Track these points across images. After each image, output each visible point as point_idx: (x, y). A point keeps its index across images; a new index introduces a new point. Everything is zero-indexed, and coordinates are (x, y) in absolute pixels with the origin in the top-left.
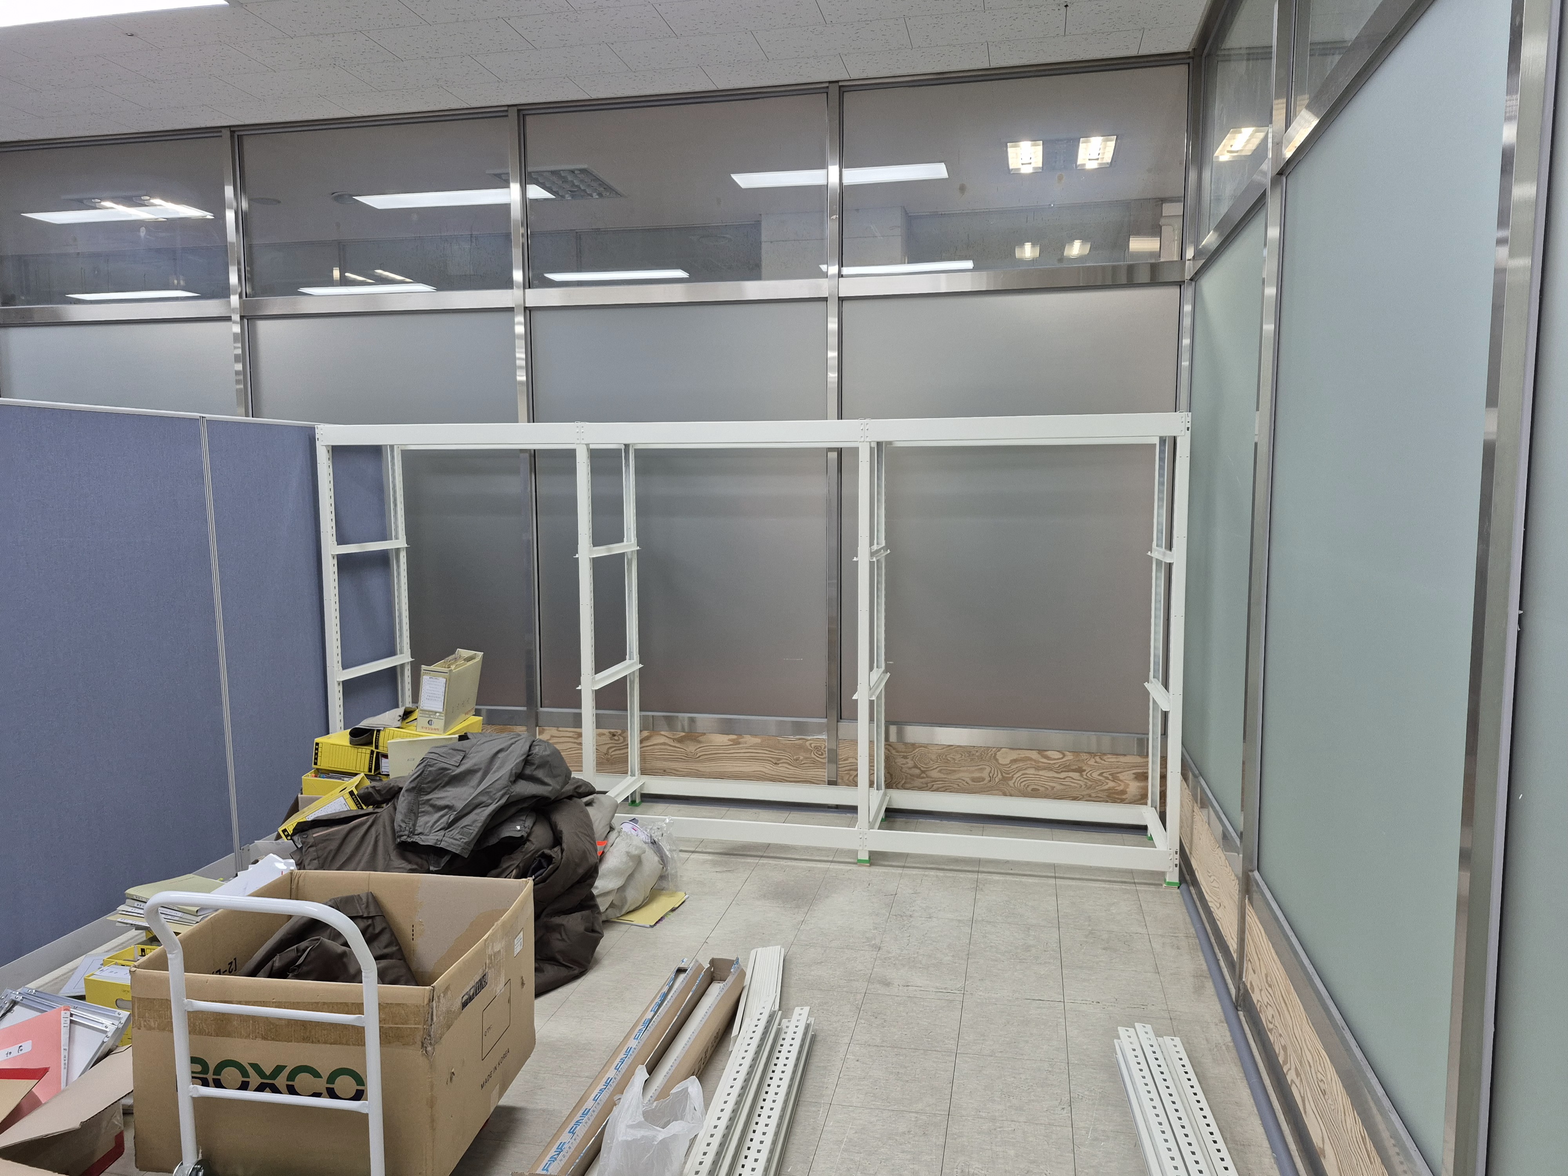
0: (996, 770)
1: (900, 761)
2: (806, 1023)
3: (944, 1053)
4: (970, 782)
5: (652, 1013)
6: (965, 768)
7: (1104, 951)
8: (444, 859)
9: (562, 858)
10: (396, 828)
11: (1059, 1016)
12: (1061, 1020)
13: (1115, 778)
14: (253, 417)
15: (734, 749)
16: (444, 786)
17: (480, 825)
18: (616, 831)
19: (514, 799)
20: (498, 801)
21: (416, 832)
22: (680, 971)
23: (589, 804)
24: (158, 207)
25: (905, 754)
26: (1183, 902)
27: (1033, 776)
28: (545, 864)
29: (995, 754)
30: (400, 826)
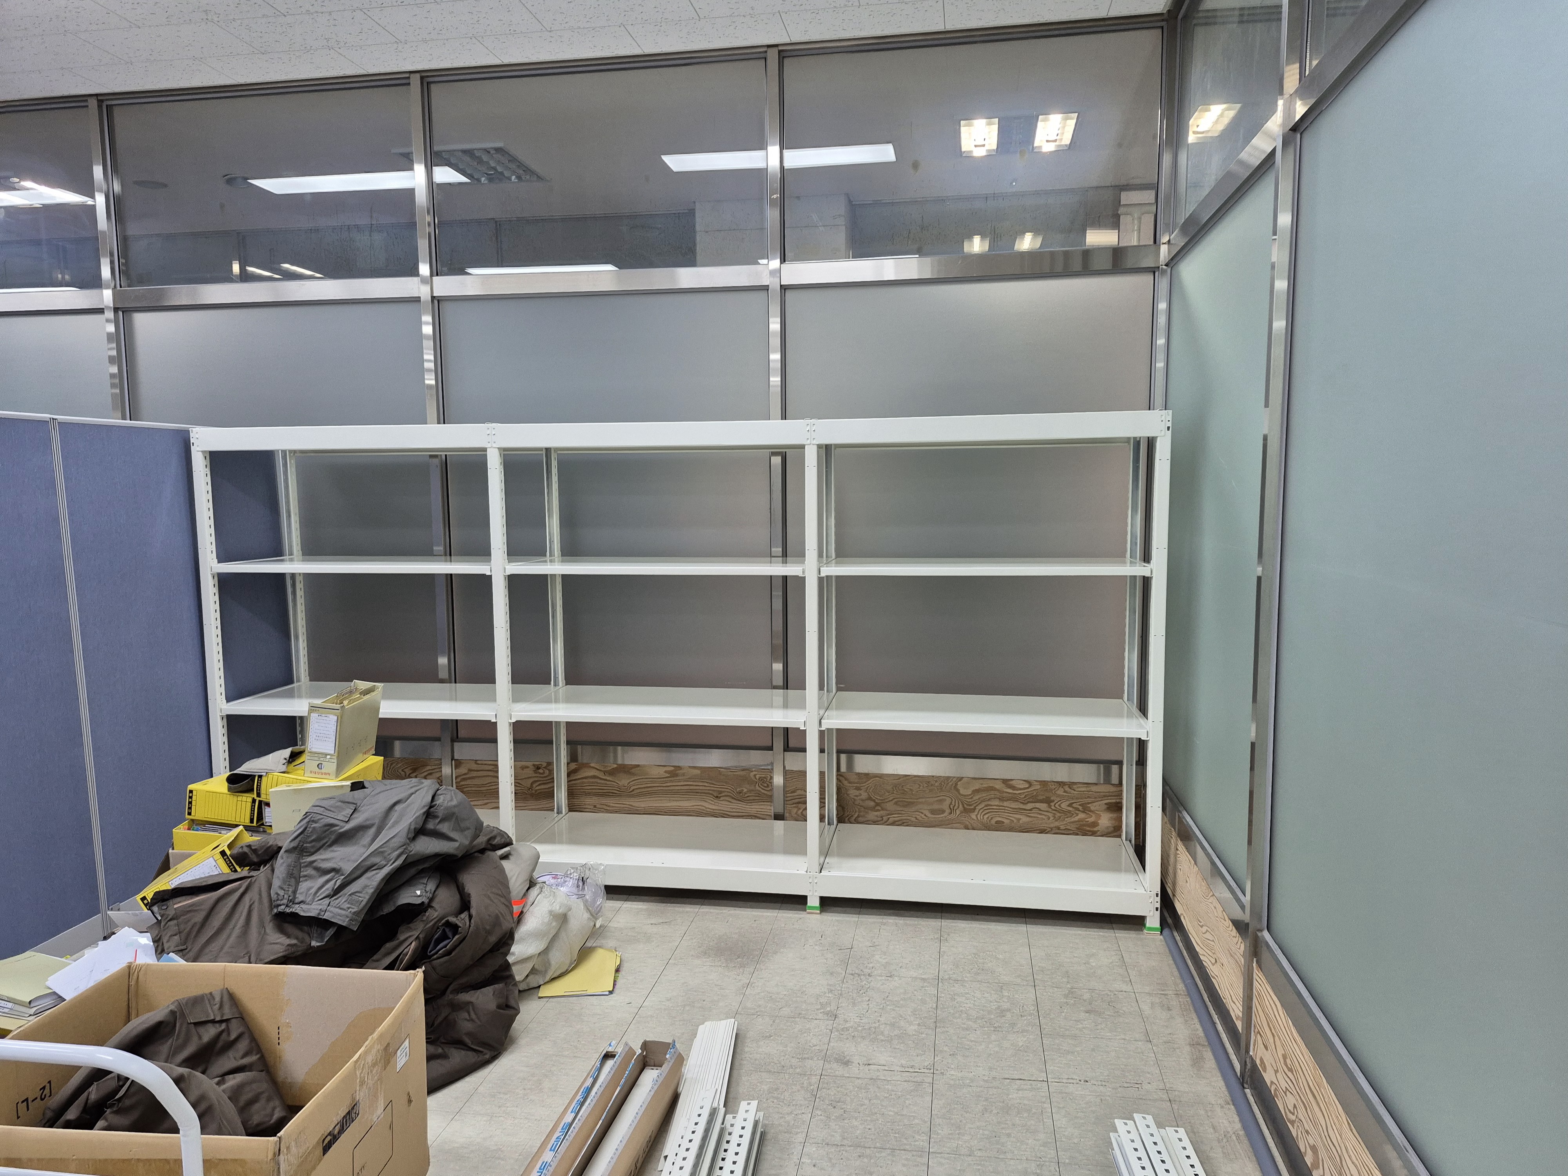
0: (957, 802)
1: (853, 792)
2: (755, 1120)
3: (915, 1153)
4: (929, 815)
5: (573, 1115)
6: (923, 800)
7: (1087, 1014)
8: (329, 932)
9: (470, 926)
10: (272, 895)
11: (1044, 1100)
12: (1045, 1105)
13: (1086, 809)
14: (131, 420)
15: (671, 781)
16: (330, 846)
17: (372, 890)
18: (538, 886)
19: (415, 859)
20: (394, 863)
21: (297, 901)
22: (608, 1056)
23: (505, 857)
24: (31, 191)
25: (858, 785)
26: (1167, 951)
27: (997, 808)
28: (450, 935)
29: (956, 784)
30: (278, 894)
